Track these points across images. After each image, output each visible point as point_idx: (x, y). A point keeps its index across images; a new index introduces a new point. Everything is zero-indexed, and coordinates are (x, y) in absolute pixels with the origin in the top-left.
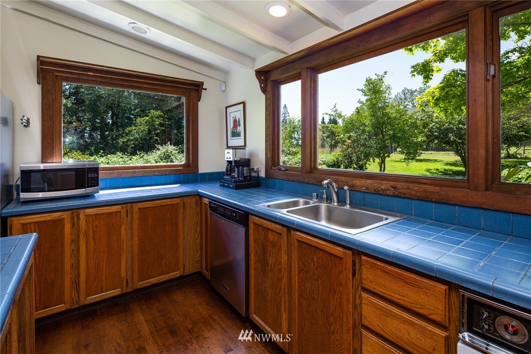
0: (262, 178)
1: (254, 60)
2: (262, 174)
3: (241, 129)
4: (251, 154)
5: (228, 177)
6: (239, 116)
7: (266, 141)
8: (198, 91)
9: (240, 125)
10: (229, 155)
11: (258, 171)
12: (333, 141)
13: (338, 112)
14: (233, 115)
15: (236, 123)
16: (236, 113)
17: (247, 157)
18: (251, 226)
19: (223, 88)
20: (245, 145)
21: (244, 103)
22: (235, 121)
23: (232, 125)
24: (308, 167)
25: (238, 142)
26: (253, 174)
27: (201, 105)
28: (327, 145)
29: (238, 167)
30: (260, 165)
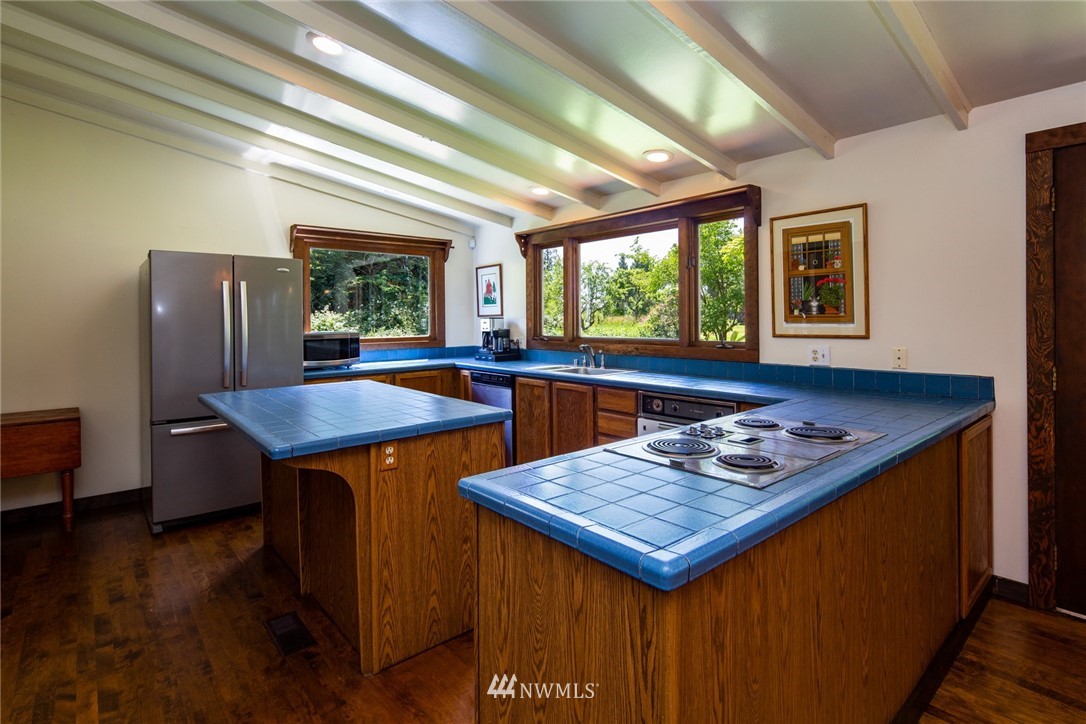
0: (523, 350)
1: (511, 220)
2: (523, 346)
3: (496, 295)
4: (509, 324)
5: (485, 350)
6: (495, 280)
7: (527, 310)
8: (444, 249)
9: (495, 290)
10: (485, 326)
11: (517, 343)
12: (641, 302)
13: (642, 251)
14: (485, 278)
15: (490, 288)
16: (490, 276)
17: (505, 327)
18: (517, 386)
19: (472, 244)
20: (502, 315)
21: (500, 266)
22: (489, 286)
23: (485, 290)
24: (571, 336)
25: (494, 310)
26: (513, 347)
27: (448, 266)
28: (629, 310)
29: (496, 338)
30: (521, 336)
